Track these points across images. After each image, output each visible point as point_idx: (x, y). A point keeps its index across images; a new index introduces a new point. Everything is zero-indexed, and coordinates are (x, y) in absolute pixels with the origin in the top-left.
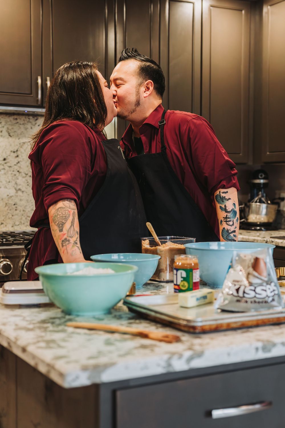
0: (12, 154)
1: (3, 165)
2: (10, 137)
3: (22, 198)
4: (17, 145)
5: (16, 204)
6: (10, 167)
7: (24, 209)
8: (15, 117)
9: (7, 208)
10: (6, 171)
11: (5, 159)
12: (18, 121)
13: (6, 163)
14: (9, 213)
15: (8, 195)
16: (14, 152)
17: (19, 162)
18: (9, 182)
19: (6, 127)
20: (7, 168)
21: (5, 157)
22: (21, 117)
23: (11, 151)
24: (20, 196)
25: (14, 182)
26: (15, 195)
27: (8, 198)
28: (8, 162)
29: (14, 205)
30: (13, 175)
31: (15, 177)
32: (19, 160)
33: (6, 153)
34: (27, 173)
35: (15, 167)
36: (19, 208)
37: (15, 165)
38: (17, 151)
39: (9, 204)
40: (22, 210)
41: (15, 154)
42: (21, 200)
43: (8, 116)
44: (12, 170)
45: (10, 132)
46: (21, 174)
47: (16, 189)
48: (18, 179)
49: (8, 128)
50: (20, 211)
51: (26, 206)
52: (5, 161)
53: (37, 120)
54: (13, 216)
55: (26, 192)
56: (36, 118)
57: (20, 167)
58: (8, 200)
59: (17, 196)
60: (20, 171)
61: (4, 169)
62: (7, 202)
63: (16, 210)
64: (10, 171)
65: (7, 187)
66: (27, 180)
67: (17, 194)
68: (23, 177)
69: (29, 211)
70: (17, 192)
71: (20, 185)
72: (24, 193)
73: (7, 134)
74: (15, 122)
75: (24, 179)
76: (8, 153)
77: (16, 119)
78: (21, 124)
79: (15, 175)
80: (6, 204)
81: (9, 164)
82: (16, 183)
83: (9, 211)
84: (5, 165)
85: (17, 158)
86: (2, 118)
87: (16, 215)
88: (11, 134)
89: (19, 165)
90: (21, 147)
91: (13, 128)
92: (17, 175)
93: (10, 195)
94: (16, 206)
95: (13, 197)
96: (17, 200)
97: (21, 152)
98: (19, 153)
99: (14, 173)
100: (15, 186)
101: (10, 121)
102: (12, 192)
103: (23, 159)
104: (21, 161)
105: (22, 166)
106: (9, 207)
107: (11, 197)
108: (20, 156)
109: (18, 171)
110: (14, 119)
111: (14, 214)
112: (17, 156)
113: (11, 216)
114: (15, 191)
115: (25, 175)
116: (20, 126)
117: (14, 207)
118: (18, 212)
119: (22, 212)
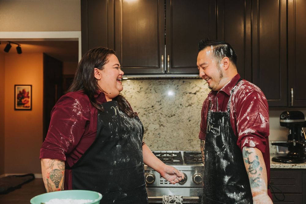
0: (157, 103)
1: (152, 110)
2: (156, 93)
3: (164, 130)
4: (160, 98)
5: (160, 134)
6: (156, 111)
7: (165, 137)
8: (160, 80)
9: (154, 136)
10: (153, 114)
11: (153, 107)
12: (161, 83)
13: (153, 109)
14: (155, 139)
15: (155, 129)
16: (158, 102)
17: (161, 108)
18: (155, 120)
19: (153, 87)
20: (154, 112)
21: (153, 105)
22: (163, 80)
23: (157, 102)
24: (162, 129)
25: (158, 121)
26: (159, 129)
27: (155, 130)
28: (155, 108)
29: (159, 134)
30: (158, 116)
31: (159, 117)
32: (162, 107)
33: (153, 102)
34: (166, 115)
35: (159, 111)
36: (162, 136)
37: (159, 110)
38: (160, 101)
39: (155, 134)
40: (163, 138)
41: (159, 103)
42: (163, 131)
43: (155, 80)
44: (157, 113)
45: (156, 90)
46: (163, 115)
47: (160, 125)
48: (161, 118)
49: (155, 88)
50: (162, 138)
51: (166, 135)
52: (153, 108)
53: (173, 81)
54: (158, 141)
55: (166, 127)
56: (172, 80)
57: (162, 111)
58: (155, 131)
59: (160, 129)
60: (163, 113)
61: (152, 112)
62: (154, 132)
63: (160, 138)
64: (156, 113)
65: (154, 123)
66: (166, 119)
67: (160, 128)
68: (164, 117)
69: (168, 139)
70: (160, 127)
71: (162, 122)
72: (165, 127)
73: (154, 91)
74: (159, 83)
75: (165, 119)
76: (155, 102)
77: (160, 82)
78: (163, 85)
79: (159, 116)
80: (154, 134)
81: (155, 110)
82: (160, 121)
83: (155, 138)
84: (153, 110)
85: (161, 106)
86: (151, 81)
87: (160, 140)
88: (157, 91)
89: (161, 110)
90: (163, 99)
91: (158, 88)
92: (160, 116)
93: (156, 128)
94: (159, 135)
95: (157, 130)
96: (160, 132)
97: (163, 102)
98: (161, 102)
99: (158, 115)
100: (159, 123)
101: (156, 83)
102: (157, 126)
103: (164, 106)
104: (163, 107)
105: (163, 111)
106: (155, 136)
107: (157, 129)
108: (162, 104)
109: (161, 114)
110: (158, 82)
111: (158, 140)
112: (161, 104)
113: (156, 141)
114: (159, 126)
115: (165, 116)
116: (162, 86)
117: (158, 135)
118: (160, 139)
119: (163, 139)
